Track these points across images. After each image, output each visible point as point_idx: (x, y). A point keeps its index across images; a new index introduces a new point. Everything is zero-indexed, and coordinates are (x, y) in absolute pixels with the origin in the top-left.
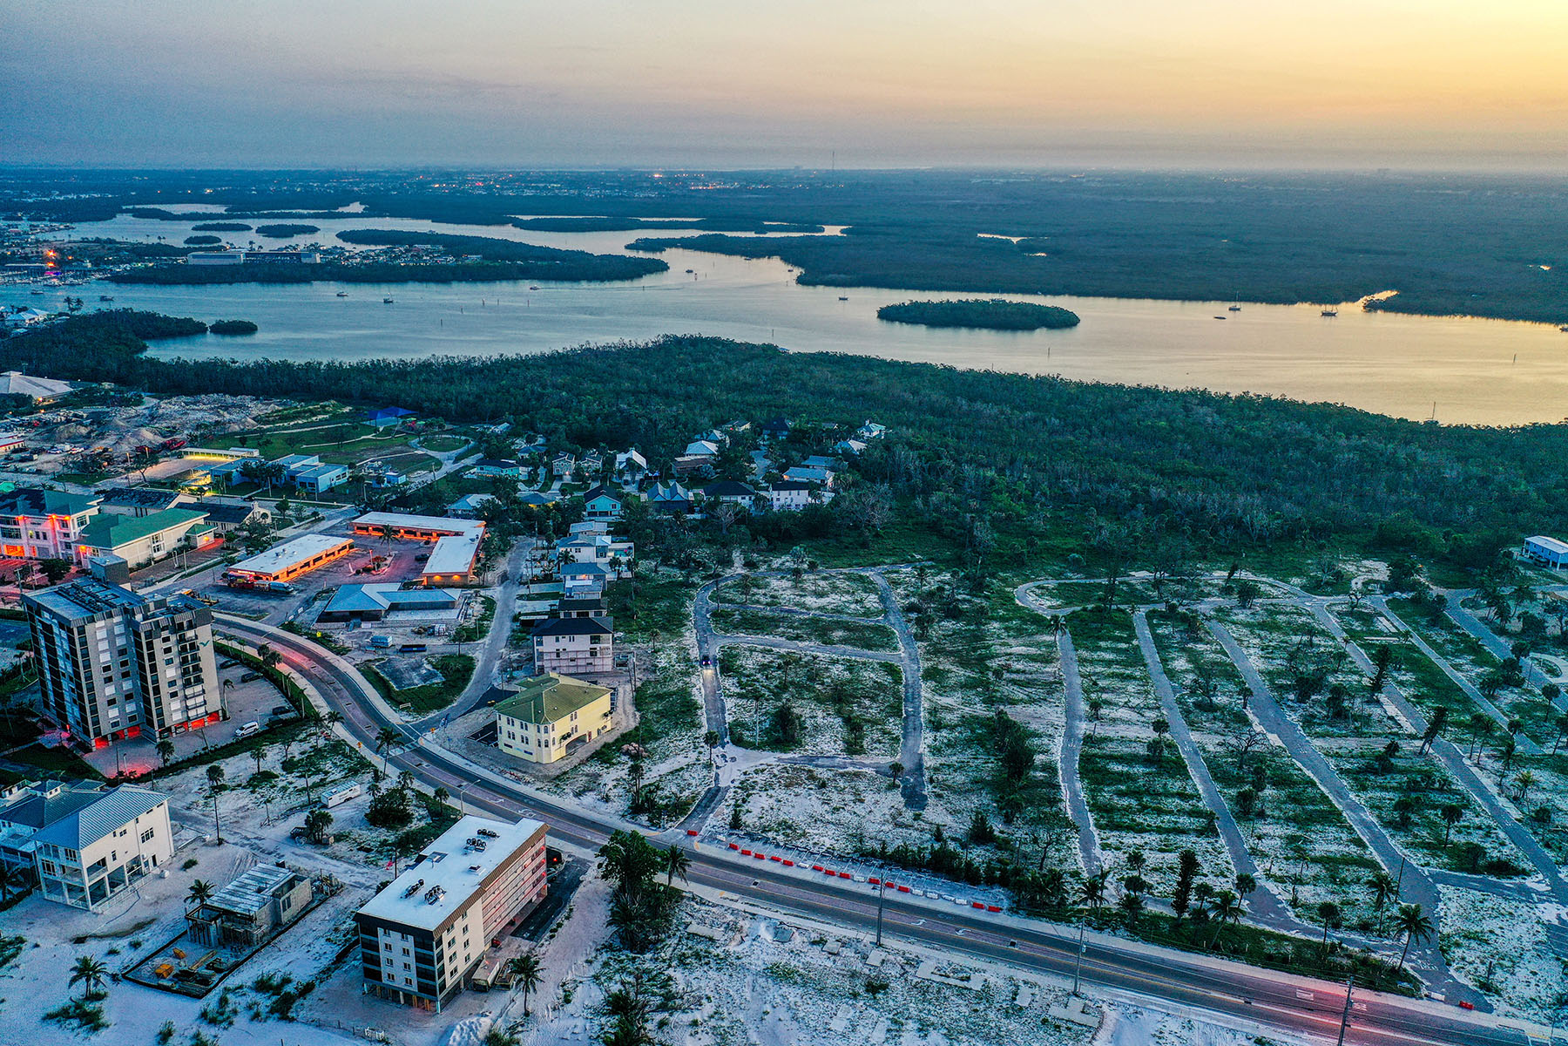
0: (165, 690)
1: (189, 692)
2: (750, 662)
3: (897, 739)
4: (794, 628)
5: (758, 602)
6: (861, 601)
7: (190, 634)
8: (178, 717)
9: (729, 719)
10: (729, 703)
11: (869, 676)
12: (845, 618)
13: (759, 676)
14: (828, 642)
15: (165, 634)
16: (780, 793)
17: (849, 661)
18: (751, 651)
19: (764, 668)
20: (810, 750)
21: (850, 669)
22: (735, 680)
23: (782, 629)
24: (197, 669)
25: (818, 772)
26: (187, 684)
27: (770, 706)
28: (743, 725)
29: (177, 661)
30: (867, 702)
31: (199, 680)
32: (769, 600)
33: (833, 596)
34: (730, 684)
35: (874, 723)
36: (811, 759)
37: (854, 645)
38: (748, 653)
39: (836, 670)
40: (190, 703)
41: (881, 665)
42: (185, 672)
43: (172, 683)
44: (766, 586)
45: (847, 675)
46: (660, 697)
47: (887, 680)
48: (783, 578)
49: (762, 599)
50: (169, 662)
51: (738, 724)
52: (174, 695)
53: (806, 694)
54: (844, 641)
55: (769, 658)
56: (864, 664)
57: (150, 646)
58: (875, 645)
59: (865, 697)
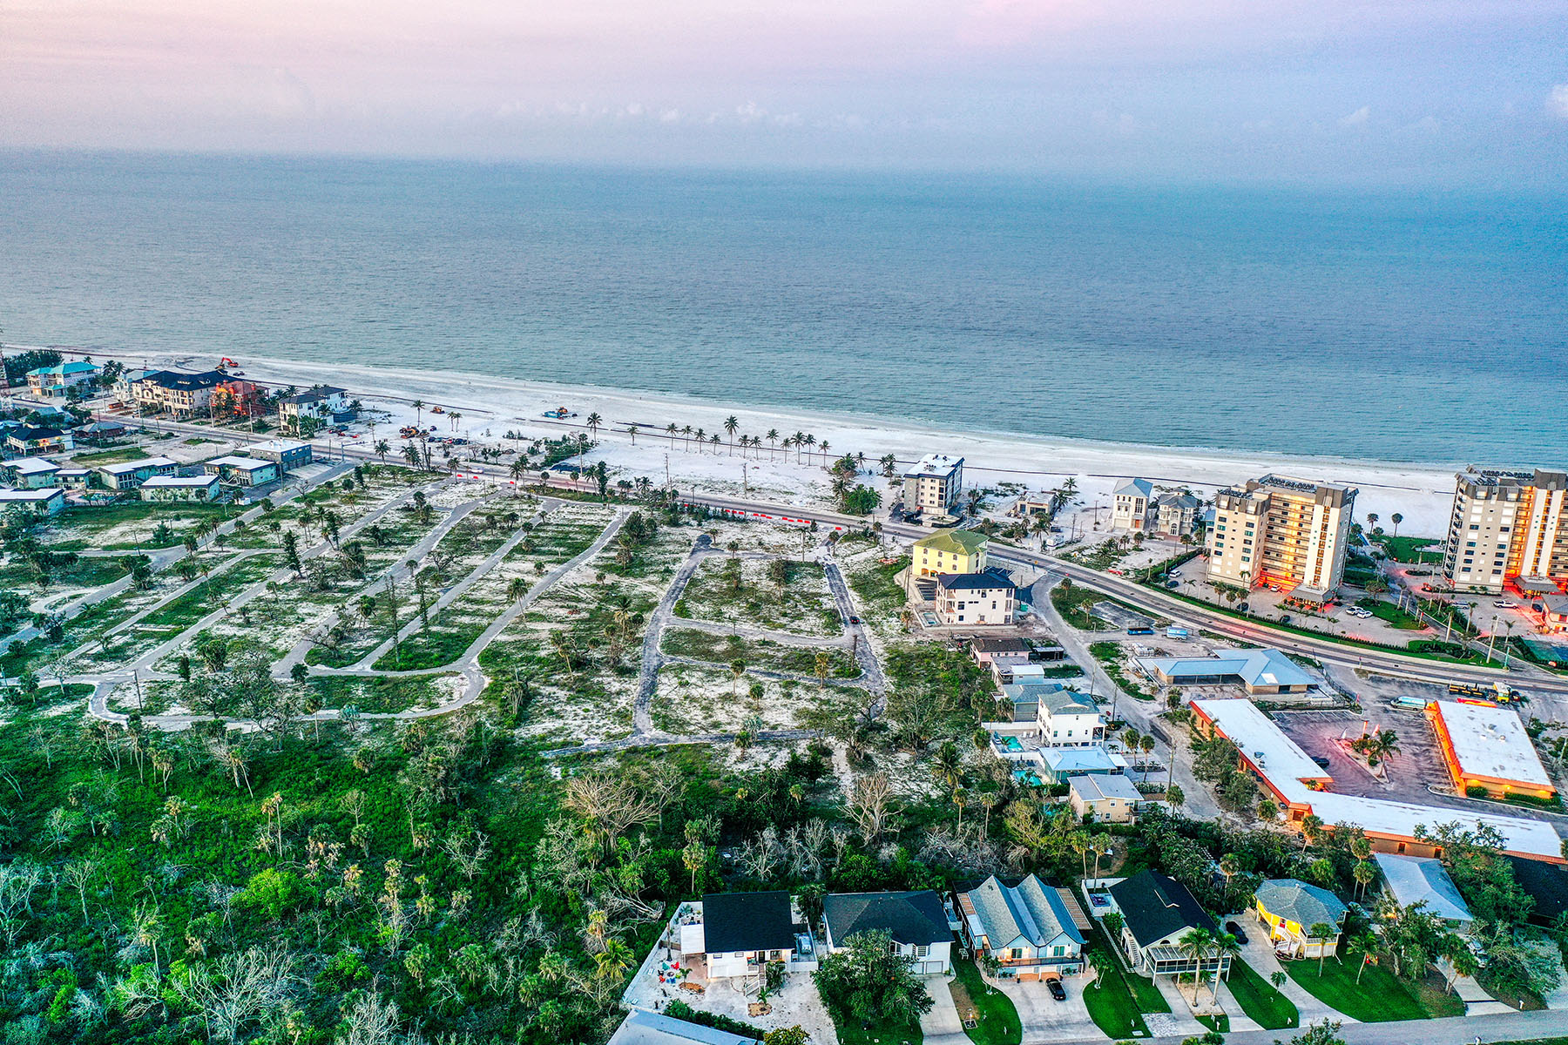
2: (812, 622)
3: (701, 566)
4: (767, 655)
5: (808, 689)
6: (682, 685)
9: (825, 579)
10: (827, 590)
11: (705, 608)
12: (707, 665)
13: (803, 610)
14: (734, 639)
16: (786, 543)
17: (719, 621)
18: (811, 632)
19: (800, 616)
20: (765, 562)
21: (720, 613)
22: (824, 607)
23: (781, 655)
25: (762, 551)
27: (793, 588)
28: (814, 576)
30: (714, 589)
32: (794, 691)
33: (712, 696)
34: (828, 604)
35: (715, 576)
36: (765, 558)
37: (708, 636)
38: (815, 629)
39: (733, 612)
41: (689, 616)
44: (799, 714)
45: (724, 609)
46: (885, 595)
47: (690, 605)
48: (775, 727)
49: (802, 693)
51: (819, 577)
53: (764, 595)
54: (717, 640)
55: (794, 625)
56: (705, 618)
58: (687, 634)
59: (714, 593)
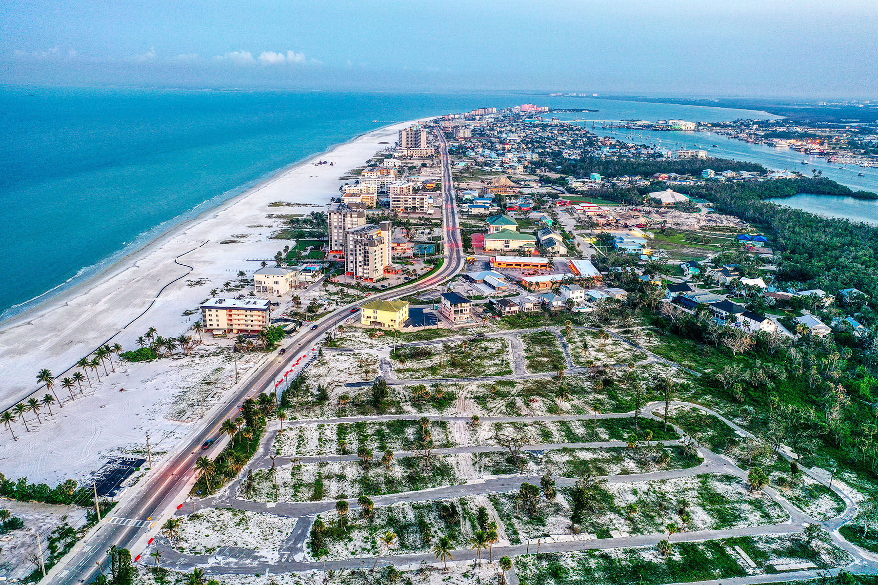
0: (358, 264)
1: (365, 267)
7: (367, 248)
8: (360, 274)
15: (360, 244)
24: (368, 261)
26: (365, 264)
29: (362, 255)
31: (368, 265)
40: (365, 271)
42: (365, 260)
43: (360, 262)
50: (360, 254)
52: (360, 266)
57: (355, 247)
